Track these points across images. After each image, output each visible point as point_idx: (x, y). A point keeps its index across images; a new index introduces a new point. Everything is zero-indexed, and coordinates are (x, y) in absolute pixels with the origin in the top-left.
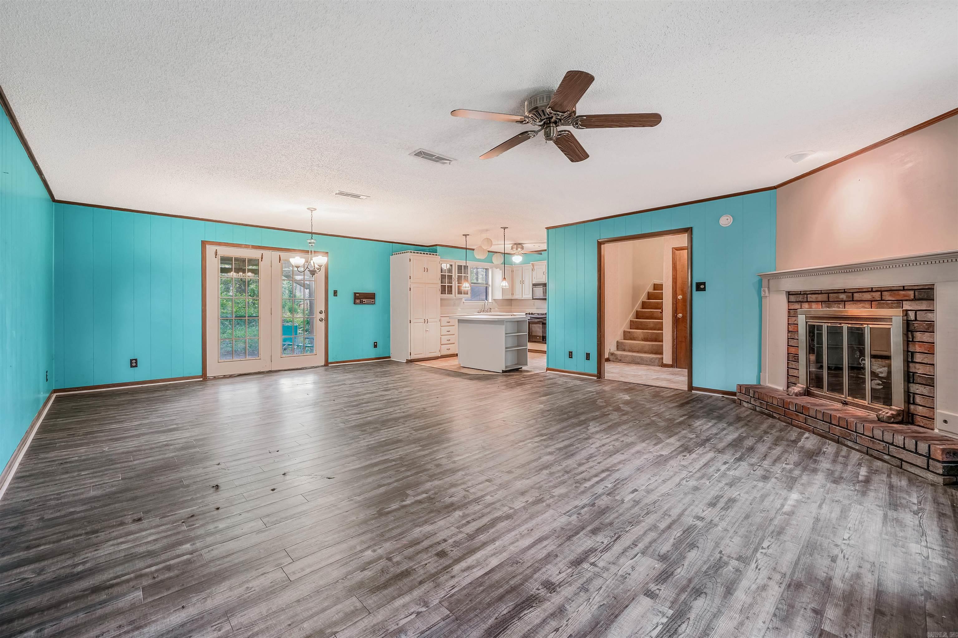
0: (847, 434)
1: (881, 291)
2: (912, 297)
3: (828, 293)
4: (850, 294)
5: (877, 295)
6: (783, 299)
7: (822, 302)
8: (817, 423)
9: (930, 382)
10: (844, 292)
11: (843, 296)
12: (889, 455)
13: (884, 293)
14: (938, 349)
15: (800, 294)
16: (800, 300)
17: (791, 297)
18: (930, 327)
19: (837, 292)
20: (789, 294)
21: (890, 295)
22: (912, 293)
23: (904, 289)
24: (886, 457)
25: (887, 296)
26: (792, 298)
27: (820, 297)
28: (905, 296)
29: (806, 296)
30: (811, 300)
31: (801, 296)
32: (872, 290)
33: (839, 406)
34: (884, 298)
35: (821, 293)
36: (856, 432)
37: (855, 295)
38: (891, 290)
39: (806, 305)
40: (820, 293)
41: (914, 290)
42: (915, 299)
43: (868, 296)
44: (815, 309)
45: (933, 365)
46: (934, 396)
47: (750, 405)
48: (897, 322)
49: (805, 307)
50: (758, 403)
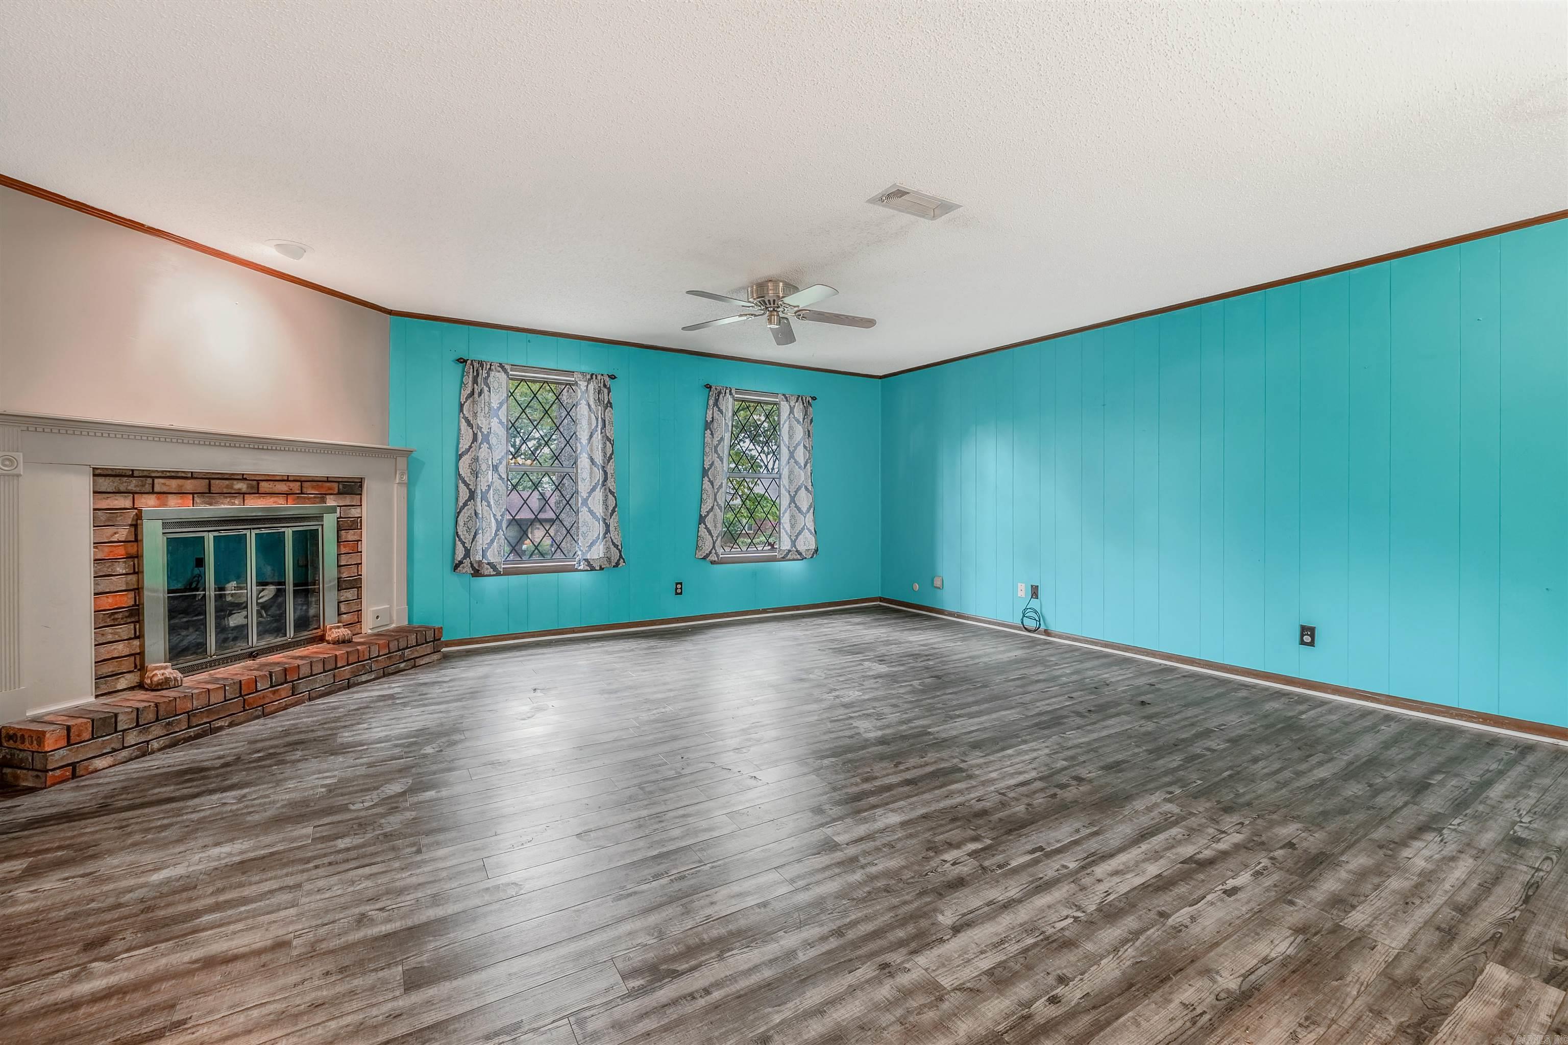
0: (361, 668)
1: (301, 481)
2: (336, 491)
3: (209, 478)
4: (255, 483)
5: (296, 486)
6: (83, 484)
7: (193, 494)
9: (355, 584)
10: (243, 478)
11: (241, 486)
12: (405, 661)
13: (305, 484)
14: (364, 547)
15: (132, 476)
16: (132, 487)
17: (101, 480)
18: (358, 524)
19: (231, 477)
20: (98, 474)
21: (313, 488)
22: (336, 485)
23: (328, 480)
24: (402, 665)
25: (310, 490)
26: (106, 484)
27: (189, 485)
28: (330, 489)
29: (149, 481)
30: (165, 489)
31: (134, 481)
32: (287, 479)
34: (305, 490)
35: (192, 478)
36: (370, 659)
37: (262, 484)
38: (315, 481)
39: (152, 498)
40: (193, 476)
41: (338, 482)
42: (339, 493)
43: (282, 487)
44: (178, 508)
45: (359, 564)
46: (359, 597)
47: (125, 754)
48: (330, 522)
49: (148, 503)
50: (157, 730)
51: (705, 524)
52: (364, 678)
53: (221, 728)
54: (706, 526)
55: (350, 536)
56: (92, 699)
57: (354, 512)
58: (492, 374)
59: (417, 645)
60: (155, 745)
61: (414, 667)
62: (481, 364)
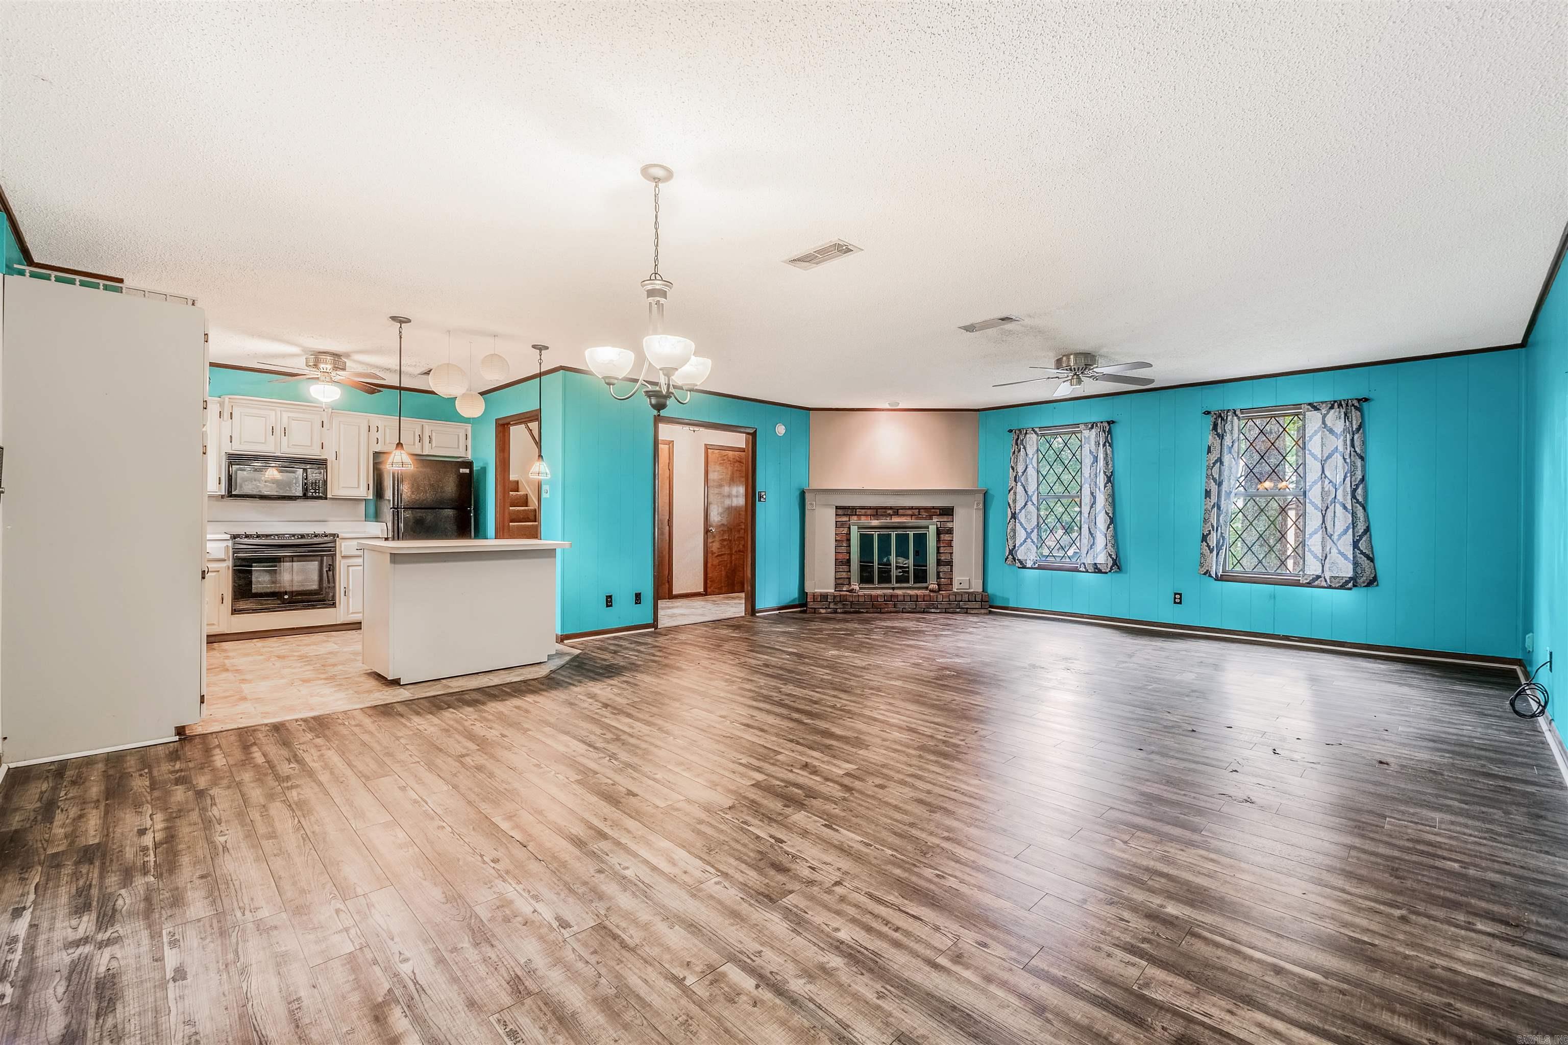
1: (919, 509)
2: (938, 514)
3: (877, 509)
4: (897, 510)
5: (916, 512)
6: (832, 512)
7: (871, 515)
8: (905, 604)
9: (950, 563)
10: (891, 508)
11: (890, 512)
12: (960, 608)
13: (921, 511)
14: (954, 544)
15: (848, 509)
16: (848, 513)
17: (838, 511)
18: (950, 531)
19: (886, 508)
20: (837, 508)
21: (925, 512)
22: (938, 511)
23: (934, 508)
24: (958, 610)
25: (923, 513)
26: (840, 512)
27: (869, 512)
28: (934, 512)
29: (855, 510)
30: (860, 514)
31: (849, 511)
32: (912, 508)
33: (891, 591)
34: (921, 514)
36: (937, 601)
37: (900, 511)
38: (927, 509)
39: (855, 518)
40: (870, 508)
41: (940, 509)
42: (940, 515)
43: (910, 512)
44: (864, 521)
45: (951, 553)
46: (951, 571)
47: (829, 610)
48: (932, 529)
49: (854, 519)
50: (840, 606)
51: (1206, 542)
52: (933, 610)
53: (863, 612)
54: (1208, 544)
55: (946, 537)
56: (833, 591)
57: (949, 525)
58: (1028, 436)
59: (969, 601)
60: (839, 611)
61: (966, 613)
62: (1020, 430)
